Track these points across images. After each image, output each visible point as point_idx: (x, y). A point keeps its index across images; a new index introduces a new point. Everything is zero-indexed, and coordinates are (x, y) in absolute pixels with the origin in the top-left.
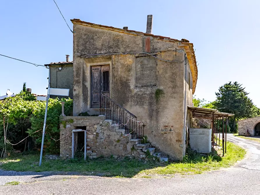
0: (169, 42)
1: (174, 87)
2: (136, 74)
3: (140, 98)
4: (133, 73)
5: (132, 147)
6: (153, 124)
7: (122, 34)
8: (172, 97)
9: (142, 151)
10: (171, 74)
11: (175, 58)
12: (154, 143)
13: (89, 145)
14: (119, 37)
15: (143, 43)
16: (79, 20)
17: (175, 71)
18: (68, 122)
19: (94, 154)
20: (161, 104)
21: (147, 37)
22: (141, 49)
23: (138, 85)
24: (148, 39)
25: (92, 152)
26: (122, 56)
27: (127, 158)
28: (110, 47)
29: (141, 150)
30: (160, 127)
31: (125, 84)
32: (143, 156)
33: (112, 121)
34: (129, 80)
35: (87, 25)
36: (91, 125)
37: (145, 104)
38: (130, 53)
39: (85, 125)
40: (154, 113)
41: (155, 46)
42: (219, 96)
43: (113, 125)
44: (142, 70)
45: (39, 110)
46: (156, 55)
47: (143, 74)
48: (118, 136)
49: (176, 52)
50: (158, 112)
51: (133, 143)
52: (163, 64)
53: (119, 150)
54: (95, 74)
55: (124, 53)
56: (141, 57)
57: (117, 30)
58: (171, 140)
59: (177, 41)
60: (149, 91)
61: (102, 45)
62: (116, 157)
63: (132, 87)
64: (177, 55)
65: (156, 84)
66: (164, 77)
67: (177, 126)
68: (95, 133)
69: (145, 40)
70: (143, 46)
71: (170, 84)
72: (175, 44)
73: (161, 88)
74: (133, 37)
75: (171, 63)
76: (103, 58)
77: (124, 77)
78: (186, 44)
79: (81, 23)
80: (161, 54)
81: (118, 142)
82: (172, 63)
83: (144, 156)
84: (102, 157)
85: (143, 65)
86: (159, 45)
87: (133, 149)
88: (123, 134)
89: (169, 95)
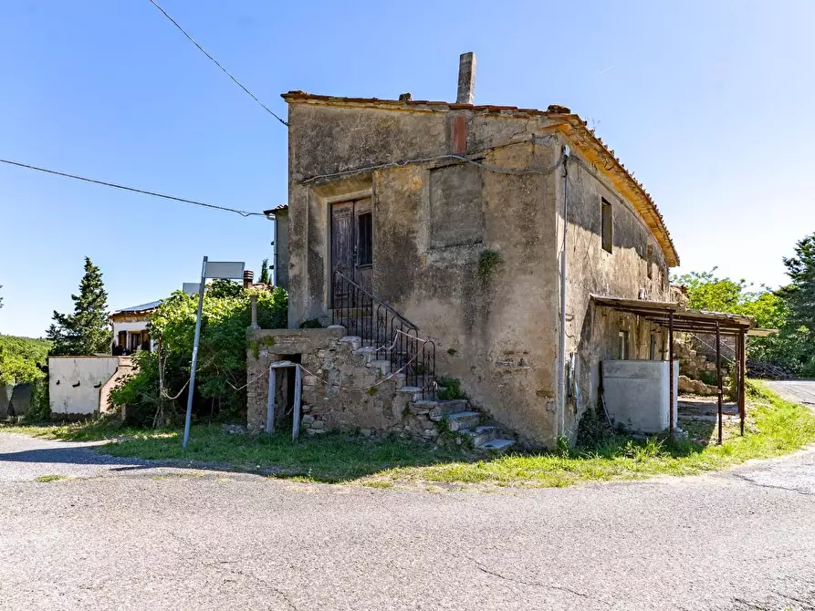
0: (516, 120)
1: (530, 243)
2: (432, 216)
3: (441, 279)
4: (422, 212)
5: (404, 407)
6: (474, 348)
7: (396, 114)
8: (525, 272)
9: (429, 419)
10: (521, 206)
11: (532, 160)
12: (477, 399)
13: (308, 401)
14: (389, 123)
15: (448, 130)
16: (299, 92)
17: (530, 198)
18: (263, 344)
19: (318, 423)
20: (496, 292)
21: (456, 114)
22: (443, 147)
23: (438, 244)
24: (460, 119)
25: (313, 419)
26: (397, 170)
27: (392, 437)
28: (369, 151)
29: (427, 415)
30: (493, 354)
31: (404, 244)
32: (432, 432)
33: (360, 339)
34: (413, 232)
35: (317, 104)
36: (310, 351)
37: (454, 293)
38: (416, 161)
39: (299, 351)
40: (478, 319)
41: (477, 134)
42: (797, 269)
43: (360, 350)
44: (447, 204)
45: (219, 318)
46: (480, 159)
47: (449, 214)
48: (373, 378)
49: (534, 144)
50: (486, 315)
51: (406, 398)
52: (499, 182)
53: (372, 415)
54: (340, 223)
55: (400, 162)
56: (443, 167)
57: (384, 106)
58: (522, 390)
59: (535, 112)
60: (463, 257)
61: (351, 148)
62: (367, 432)
63: (421, 249)
64: (537, 152)
65: (481, 237)
66: (504, 217)
67: (539, 352)
68: (320, 371)
69: (452, 122)
70: (448, 137)
71: (518, 236)
72: (532, 122)
73: (496, 247)
74: (424, 117)
75: (521, 177)
76: (353, 179)
77: (403, 226)
78: (561, 118)
79: (304, 100)
80: (493, 155)
81: (371, 395)
82: (522, 175)
83: (434, 432)
84: (335, 432)
85: (448, 189)
86: (489, 130)
87: (406, 412)
88: (384, 373)
89: (517, 264)
